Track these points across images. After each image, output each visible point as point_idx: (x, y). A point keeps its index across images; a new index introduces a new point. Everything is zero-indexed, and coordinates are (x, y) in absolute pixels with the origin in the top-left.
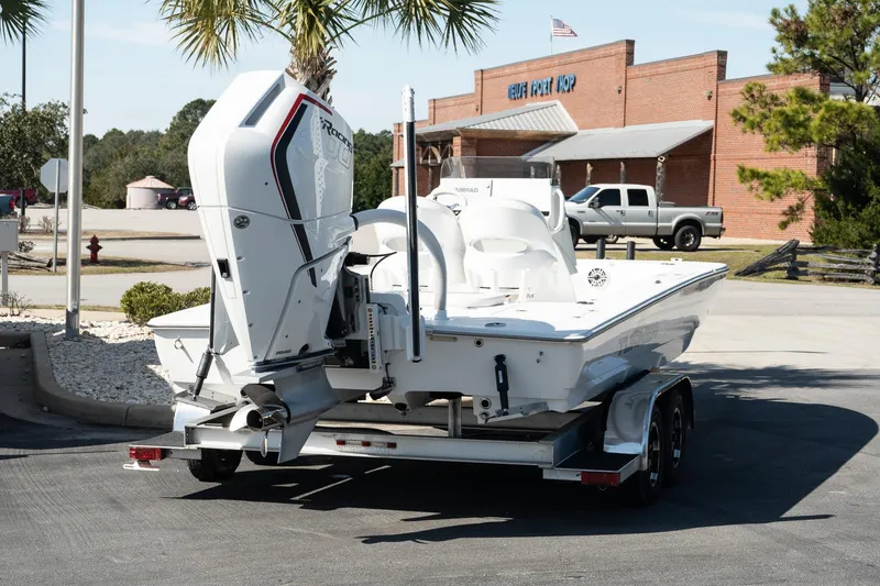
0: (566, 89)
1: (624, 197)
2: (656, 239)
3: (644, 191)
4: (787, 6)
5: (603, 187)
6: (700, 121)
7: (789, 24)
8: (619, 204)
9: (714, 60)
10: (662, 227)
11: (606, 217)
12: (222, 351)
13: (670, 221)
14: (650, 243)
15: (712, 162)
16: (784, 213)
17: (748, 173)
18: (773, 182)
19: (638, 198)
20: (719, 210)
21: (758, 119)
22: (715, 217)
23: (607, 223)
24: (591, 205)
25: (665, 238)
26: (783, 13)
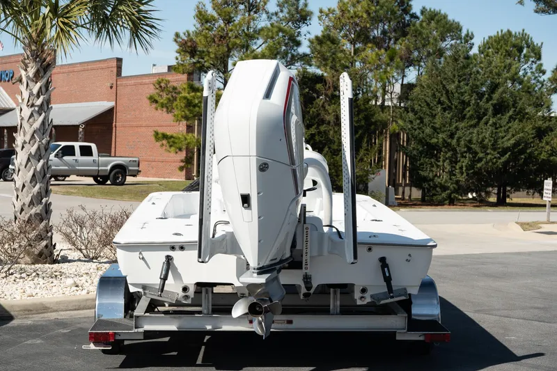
0: (7, 79)
1: (77, 151)
2: (95, 178)
3: (90, 147)
4: (185, 31)
5: (63, 144)
6: (105, 102)
7: (186, 43)
8: (74, 155)
9: (115, 64)
10: (101, 170)
11: (66, 164)
12: (207, 259)
13: (106, 166)
14: (91, 180)
15: (114, 128)
16: (182, 161)
17: (160, 135)
18: (176, 141)
19: (86, 151)
20: (136, 159)
21: (166, 102)
22: (134, 163)
23: (67, 168)
24: (56, 156)
25: (101, 177)
26: (182, 35)
